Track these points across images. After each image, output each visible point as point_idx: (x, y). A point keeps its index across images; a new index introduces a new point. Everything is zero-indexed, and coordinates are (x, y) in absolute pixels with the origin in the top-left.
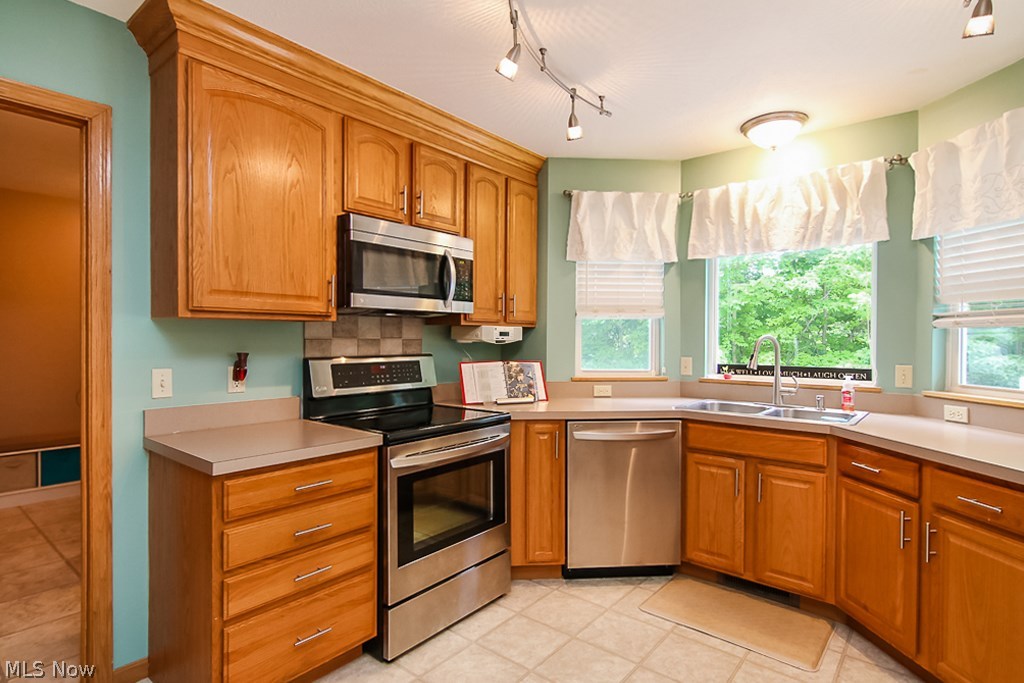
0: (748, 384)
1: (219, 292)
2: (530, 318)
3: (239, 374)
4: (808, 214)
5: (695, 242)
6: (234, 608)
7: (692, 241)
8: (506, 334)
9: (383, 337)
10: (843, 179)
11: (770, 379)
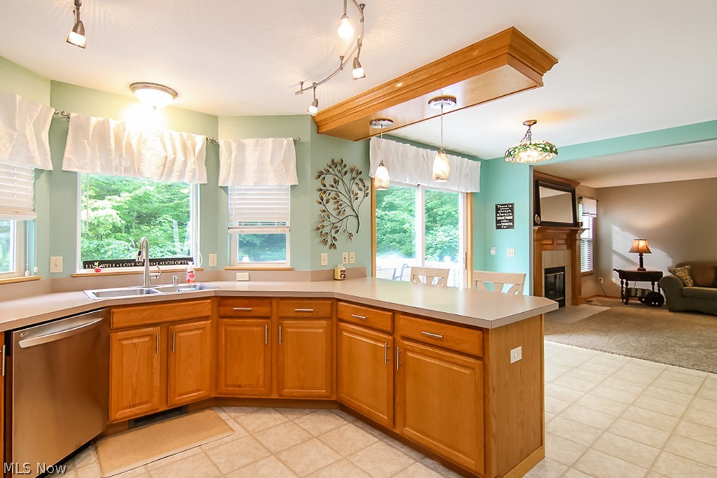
0: (119, 274)
4: (166, 158)
5: (71, 157)
7: (67, 154)
10: (187, 142)
11: (142, 269)
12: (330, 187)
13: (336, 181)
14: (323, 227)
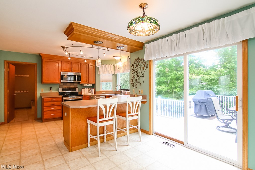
1: (46, 81)
2: (94, 83)
3: (51, 89)
6: (45, 110)
7: (115, 72)
8: (89, 85)
9: (71, 85)
12: (135, 68)
13: (137, 66)
14: (133, 81)
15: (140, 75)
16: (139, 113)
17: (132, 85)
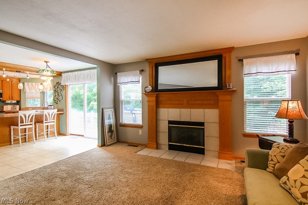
2: (18, 99)
8: (12, 102)
12: (56, 89)
13: (58, 87)
14: (55, 99)
15: (60, 94)
16: (55, 121)
17: (54, 101)
